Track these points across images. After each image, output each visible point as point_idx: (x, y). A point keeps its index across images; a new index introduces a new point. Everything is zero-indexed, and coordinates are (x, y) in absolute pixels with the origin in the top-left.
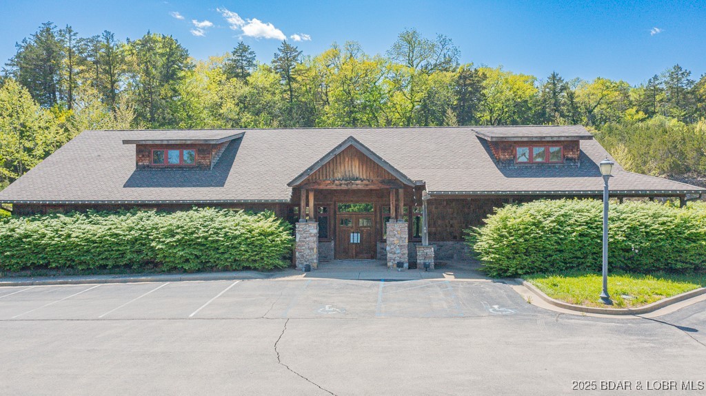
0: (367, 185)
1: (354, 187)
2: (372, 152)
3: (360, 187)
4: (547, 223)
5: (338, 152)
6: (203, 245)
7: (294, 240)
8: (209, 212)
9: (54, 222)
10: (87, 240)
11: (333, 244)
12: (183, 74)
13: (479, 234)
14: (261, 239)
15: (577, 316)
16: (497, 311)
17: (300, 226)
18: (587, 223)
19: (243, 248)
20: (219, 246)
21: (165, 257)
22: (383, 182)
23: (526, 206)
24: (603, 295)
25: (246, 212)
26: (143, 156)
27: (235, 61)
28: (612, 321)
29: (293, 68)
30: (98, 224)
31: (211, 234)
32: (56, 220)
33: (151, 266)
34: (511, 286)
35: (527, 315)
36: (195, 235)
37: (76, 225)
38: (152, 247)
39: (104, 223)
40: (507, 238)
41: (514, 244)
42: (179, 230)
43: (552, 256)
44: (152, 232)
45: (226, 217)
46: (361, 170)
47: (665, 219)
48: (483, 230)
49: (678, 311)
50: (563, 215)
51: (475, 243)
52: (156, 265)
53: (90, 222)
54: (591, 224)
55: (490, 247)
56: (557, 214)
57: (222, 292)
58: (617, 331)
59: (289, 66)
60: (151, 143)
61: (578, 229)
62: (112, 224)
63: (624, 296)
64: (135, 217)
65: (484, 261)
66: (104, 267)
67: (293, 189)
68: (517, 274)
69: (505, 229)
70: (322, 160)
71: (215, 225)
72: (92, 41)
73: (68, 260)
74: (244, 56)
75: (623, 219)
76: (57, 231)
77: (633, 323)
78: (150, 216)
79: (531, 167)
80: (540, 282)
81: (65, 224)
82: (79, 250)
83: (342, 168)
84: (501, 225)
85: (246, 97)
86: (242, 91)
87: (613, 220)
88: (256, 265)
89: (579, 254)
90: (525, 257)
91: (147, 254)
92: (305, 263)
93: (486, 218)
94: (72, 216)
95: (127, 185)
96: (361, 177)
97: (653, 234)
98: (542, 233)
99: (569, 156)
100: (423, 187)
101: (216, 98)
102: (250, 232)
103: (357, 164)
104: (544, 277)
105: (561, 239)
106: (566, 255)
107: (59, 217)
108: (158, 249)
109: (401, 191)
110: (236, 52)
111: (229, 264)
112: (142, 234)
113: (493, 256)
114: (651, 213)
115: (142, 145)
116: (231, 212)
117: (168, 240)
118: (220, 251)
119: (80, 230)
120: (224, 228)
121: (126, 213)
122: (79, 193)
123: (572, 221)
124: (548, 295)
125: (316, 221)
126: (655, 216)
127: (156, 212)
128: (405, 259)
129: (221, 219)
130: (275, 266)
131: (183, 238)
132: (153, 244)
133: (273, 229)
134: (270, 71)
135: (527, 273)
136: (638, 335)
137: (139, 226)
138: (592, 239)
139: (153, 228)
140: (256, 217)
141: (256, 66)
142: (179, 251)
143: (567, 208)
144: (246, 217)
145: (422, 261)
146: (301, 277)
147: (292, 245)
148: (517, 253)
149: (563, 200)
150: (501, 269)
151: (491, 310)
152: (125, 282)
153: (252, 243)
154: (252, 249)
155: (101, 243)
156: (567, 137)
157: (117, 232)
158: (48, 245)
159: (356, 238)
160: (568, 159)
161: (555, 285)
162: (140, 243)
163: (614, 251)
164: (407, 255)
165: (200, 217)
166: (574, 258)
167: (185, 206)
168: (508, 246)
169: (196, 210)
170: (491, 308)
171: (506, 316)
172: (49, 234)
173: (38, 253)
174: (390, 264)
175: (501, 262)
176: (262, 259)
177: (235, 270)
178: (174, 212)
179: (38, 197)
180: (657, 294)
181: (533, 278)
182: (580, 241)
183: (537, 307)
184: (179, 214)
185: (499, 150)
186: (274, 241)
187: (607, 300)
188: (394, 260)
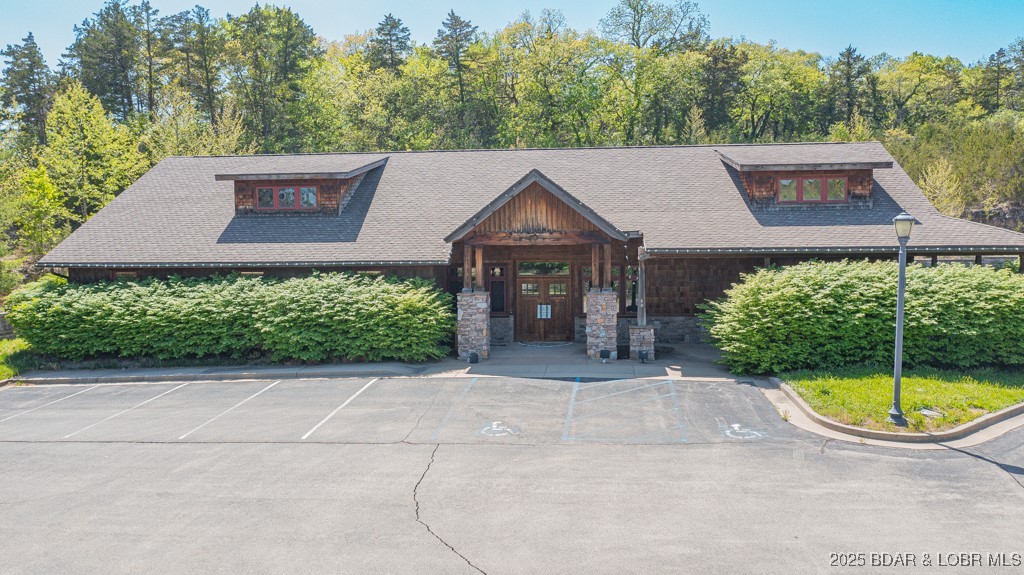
0: (558, 239)
1: (540, 242)
2: (565, 192)
3: (548, 242)
4: (818, 298)
5: (516, 192)
6: (327, 326)
7: (455, 319)
8: (337, 279)
9: (125, 294)
10: (169, 319)
11: (512, 318)
12: (308, 63)
13: (719, 311)
14: (408, 318)
15: (854, 443)
16: (737, 434)
17: (463, 298)
18: (877, 297)
19: (381, 331)
20: (350, 328)
21: (275, 343)
22: (581, 235)
23: (788, 271)
24: (893, 411)
25: (387, 279)
26: (244, 196)
27: (380, 42)
28: (903, 453)
29: (464, 52)
30: (183, 297)
31: (338, 311)
32: (128, 290)
33: (257, 354)
34: (763, 390)
35: (780, 442)
36: (316, 313)
37: (154, 297)
38: (257, 329)
39: (192, 295)
40: (759, 319)
41: (768, 328)
42: (293, 306)
43: (824, 345)
44: (256, 308)
45: (359, 286)
46: (549, 219)
47: (995, 293)
48: (724, 306)
49: (1005, 435)
50: (842, 286)
51: (713, 324)
52: (263, 353)
53: (173, 293)
54: (884, 299)
55: (734, 331)
56: (833, 284)
57: (352, 398)
58: (910, 472)
59: (458, 49)
60: (254, 178)
61: (864, 307)
62: (203, 297)
63: (926, 412)
64: (234, 286)
65: (726, 351)
66: (192, 356)
67: (454, 244)
68: (772, 370)
69: (756, 306)
70: (492, 203)
71: (343, 298)
72: (179, 19)
73: (145, 347)
74: (394, 34)
75: (933, 292)
76: (128, 305)
77: (934, 457)
78: (254, 285)
79: (799, 209)
80: (805, 385)
81: (139, 296)
82: (159, 333)
83: (523, 214)
84: (750, 300)
85: (398, 95)
86: (392, 86)
87: (915, 293)
88: (402, 355)
89: (864, 343)
90: (784, 347)
91: (250, 340)
92: (471, 351)
93: (731, 288)
94: (148, 285)
95: (223, 239)
96: (550, 227)
97: (976, 315)
98: (811, 314)
99: (857, 192)
100: (638, 241)
101: (355, 98)
102: (392, 308)
103: (544, 208)
104: (811, 379)
105: (838, 322)
106: (846, 344)
107: (131, 286)
108: (265, 332)
109: (607, 248)
110: (382, 29)
111: (363, 354)
112: (242, 310)
113: (738, 344)
114: (975, 283)
115: (242, 181)
116: (367, 280)
117: (277, 320)
118: (350, 336)
119: (159, 305)
120: (357, 302)
121: (221, 281)
122: (158, 252)
123: (854, 296)
124: (814, 408)
125: (486, 290)
126: (980, 288)
127: (262, 280)
128: (613, 346)
129: (353, 289)
130: (429, 357)
131: (299, 316)
132: (259, 325)
133: (424, 303)
134: (431, 55)
135: (786, 370)
136: (939, 478)
137: (239, 300)
138: (884, 322)
139: (258, 303)
140: (402, 287)
141: (410, 48)
142: (294, 335)
143: (849, 275)
144: (386, 286)
145: (637, 349)
146: (462, 373)
147: (453, 325)
148: (773, 341)
149: (844, 261)
150: (750, 364)
151: (728, 432)
152: (221, 378)
153: (394, 324)
154: (394, 332)
155: (187, 323)
156: (854, 164)
157: (208, 308)
158: (115, 326)
159: (544, 311)
160: (855, 196)
161: (825, 392)
162: (240, 323)
163: (917, 340)
164: (615, 340)
165: (323, 287)
166: (856, 348)
167: (303, 270)
168: (759, 331)
169: (318, 277)
170: (730, 428)
171: (750, 442)
172: (118, 310)
173: (103, 337)
174: (591, 352)
175: (749, 354)
176: (410, 345)
177: (372, 361)
178: (288, 278)
179: (103, 258)
180: (976, 407)
181: (794, 379)
182: (867, 325)
183: (796, 428)
184: (294, 281)
185: (755, 185)
186: (425, 320)
187: (899, 420)
188: (597, 346)
